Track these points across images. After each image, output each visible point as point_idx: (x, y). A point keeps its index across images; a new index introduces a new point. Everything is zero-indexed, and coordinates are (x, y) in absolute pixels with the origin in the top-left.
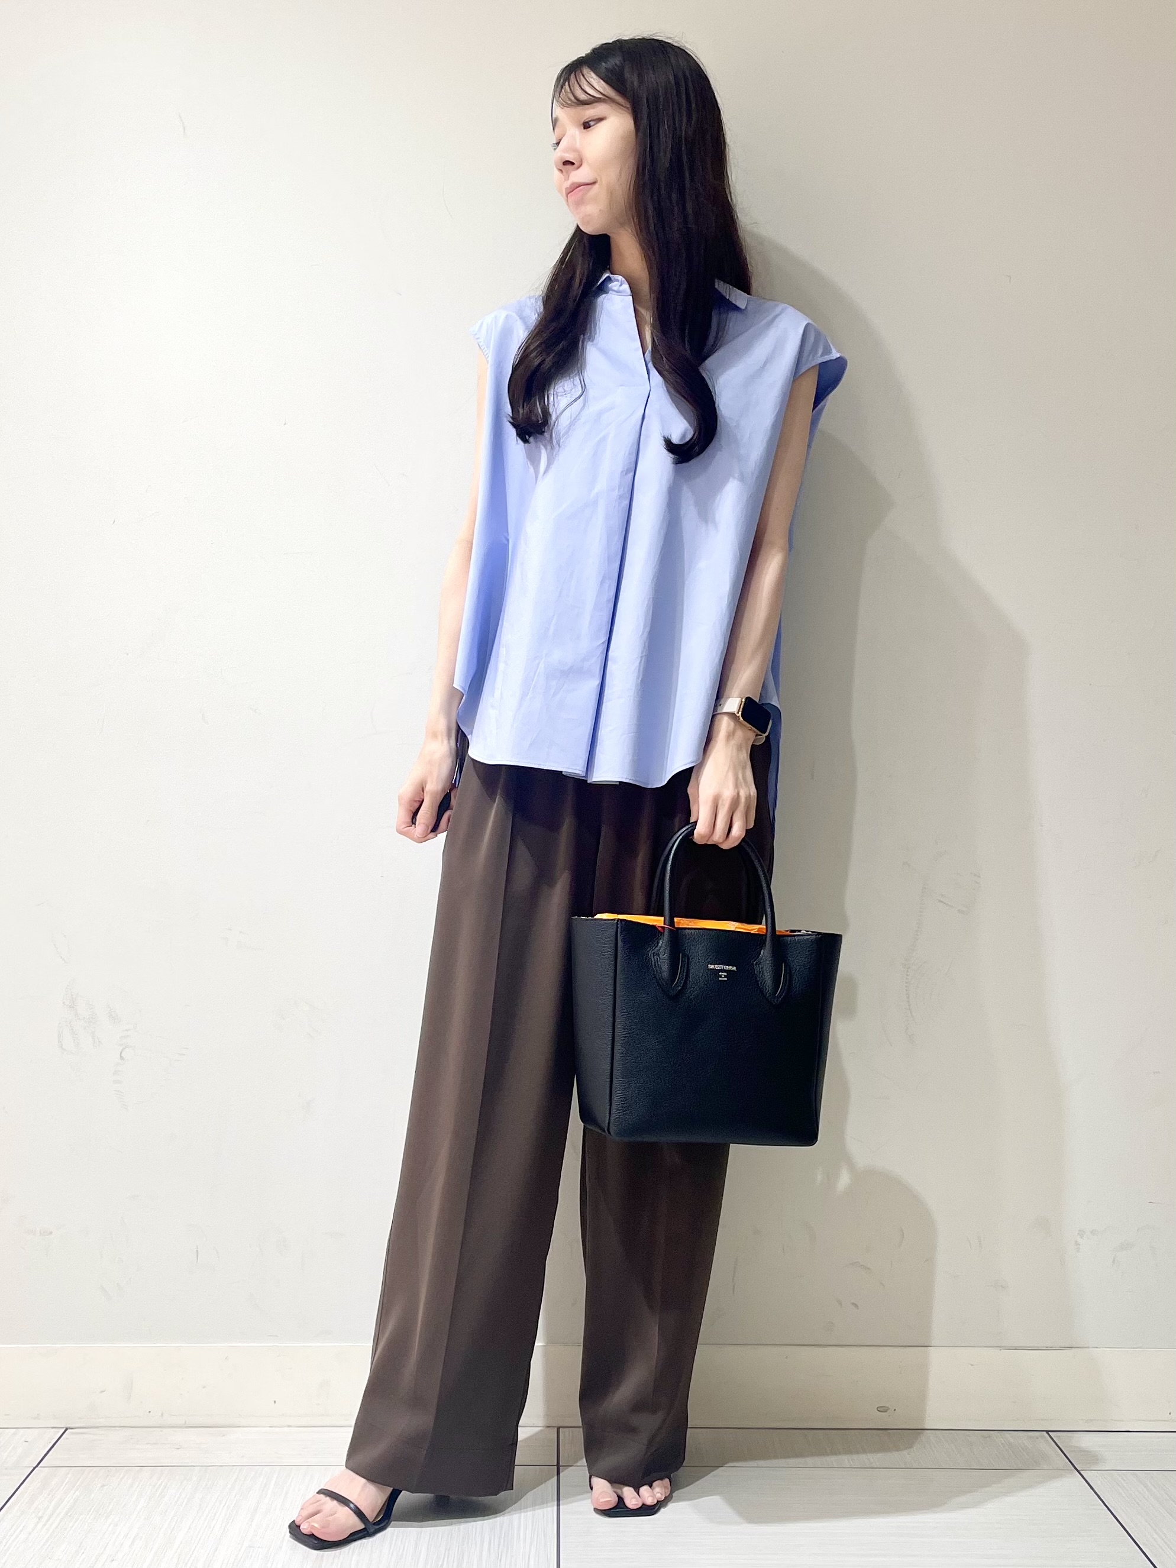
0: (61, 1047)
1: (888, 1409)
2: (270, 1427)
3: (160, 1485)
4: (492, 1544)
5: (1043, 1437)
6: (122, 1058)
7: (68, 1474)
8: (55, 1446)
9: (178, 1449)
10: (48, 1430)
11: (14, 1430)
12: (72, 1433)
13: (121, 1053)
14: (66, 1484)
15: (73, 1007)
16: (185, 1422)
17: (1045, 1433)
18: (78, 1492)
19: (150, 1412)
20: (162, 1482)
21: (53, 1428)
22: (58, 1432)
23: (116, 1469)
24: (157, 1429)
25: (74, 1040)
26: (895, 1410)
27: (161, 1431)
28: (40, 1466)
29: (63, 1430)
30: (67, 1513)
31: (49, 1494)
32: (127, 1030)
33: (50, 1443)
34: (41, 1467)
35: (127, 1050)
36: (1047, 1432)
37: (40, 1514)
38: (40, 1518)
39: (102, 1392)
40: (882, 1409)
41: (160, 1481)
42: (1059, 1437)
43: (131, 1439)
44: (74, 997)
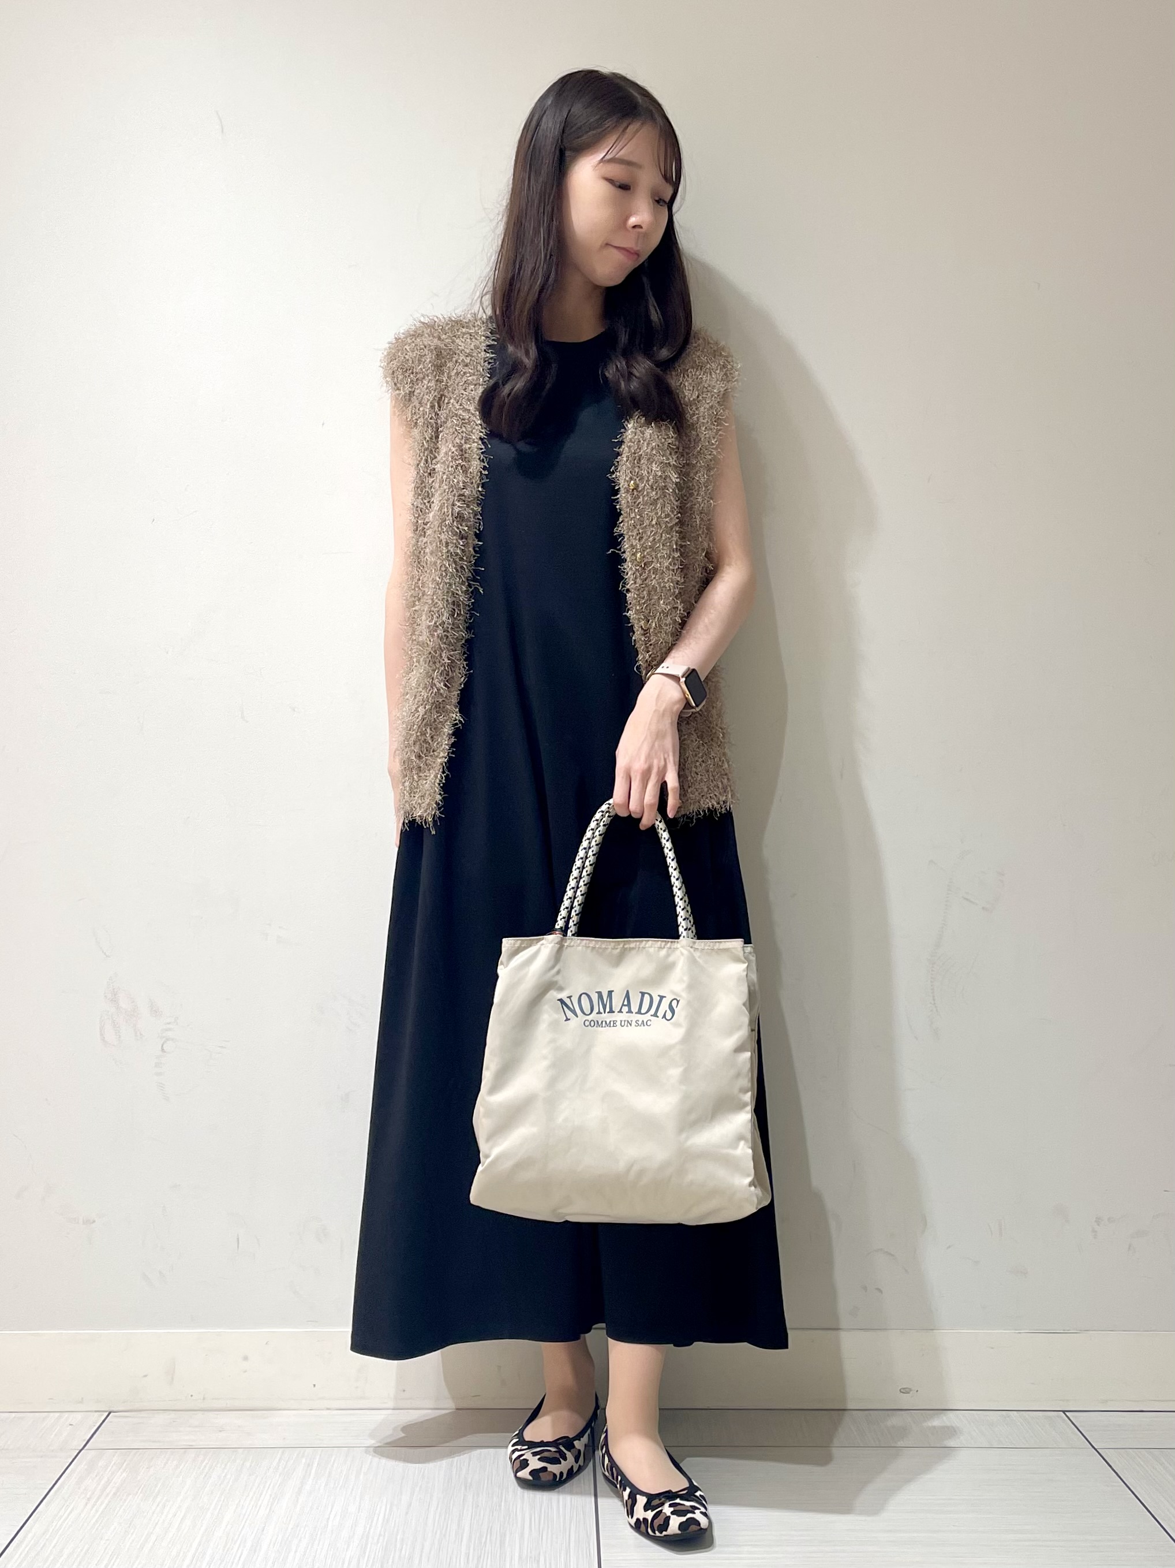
0: (103, 1039)
1: (911, 1390)
2: (310, 1410)
3: (205, 1467)
4: (533, 1523)
5: (1061, 1417)
6: (163, 1050)
7: (114, 1456)
8: (100, 1429)
9: (220, 1431)
10: (92, 1414)
11: (58, 1414)
12: (116, 1416)
13: (162, 1046)
14: (112, 1467)
15: (115, 1001)
16: (227, 1404)
17: (1061, 1413)
18: (125, 1475)
19: (192, 1396)
20: (207, 1464)
21: (96, 1411)
22: (102, 1415)
23: (161, 1452)
24: (198, 1412)
25: (116, 1033)
26: (917, 1391)
27: (203, 1414)
28: (86, 1448)
29: (107, 1414)
30: (115, 1494)
31: (96, 1476)
32: (169, 1023)
33: (94, 1426)
34: (87, 1450)
35: (168, 1042)
36: (1064, 1412)
37: (88, 1496)
38: (89, 1499)
39: (145, 1376)
40: (905, 1391)
41: (204, 1464)
42: (1073, 1416)
43: (174, 1422)
44: (115, 990)
